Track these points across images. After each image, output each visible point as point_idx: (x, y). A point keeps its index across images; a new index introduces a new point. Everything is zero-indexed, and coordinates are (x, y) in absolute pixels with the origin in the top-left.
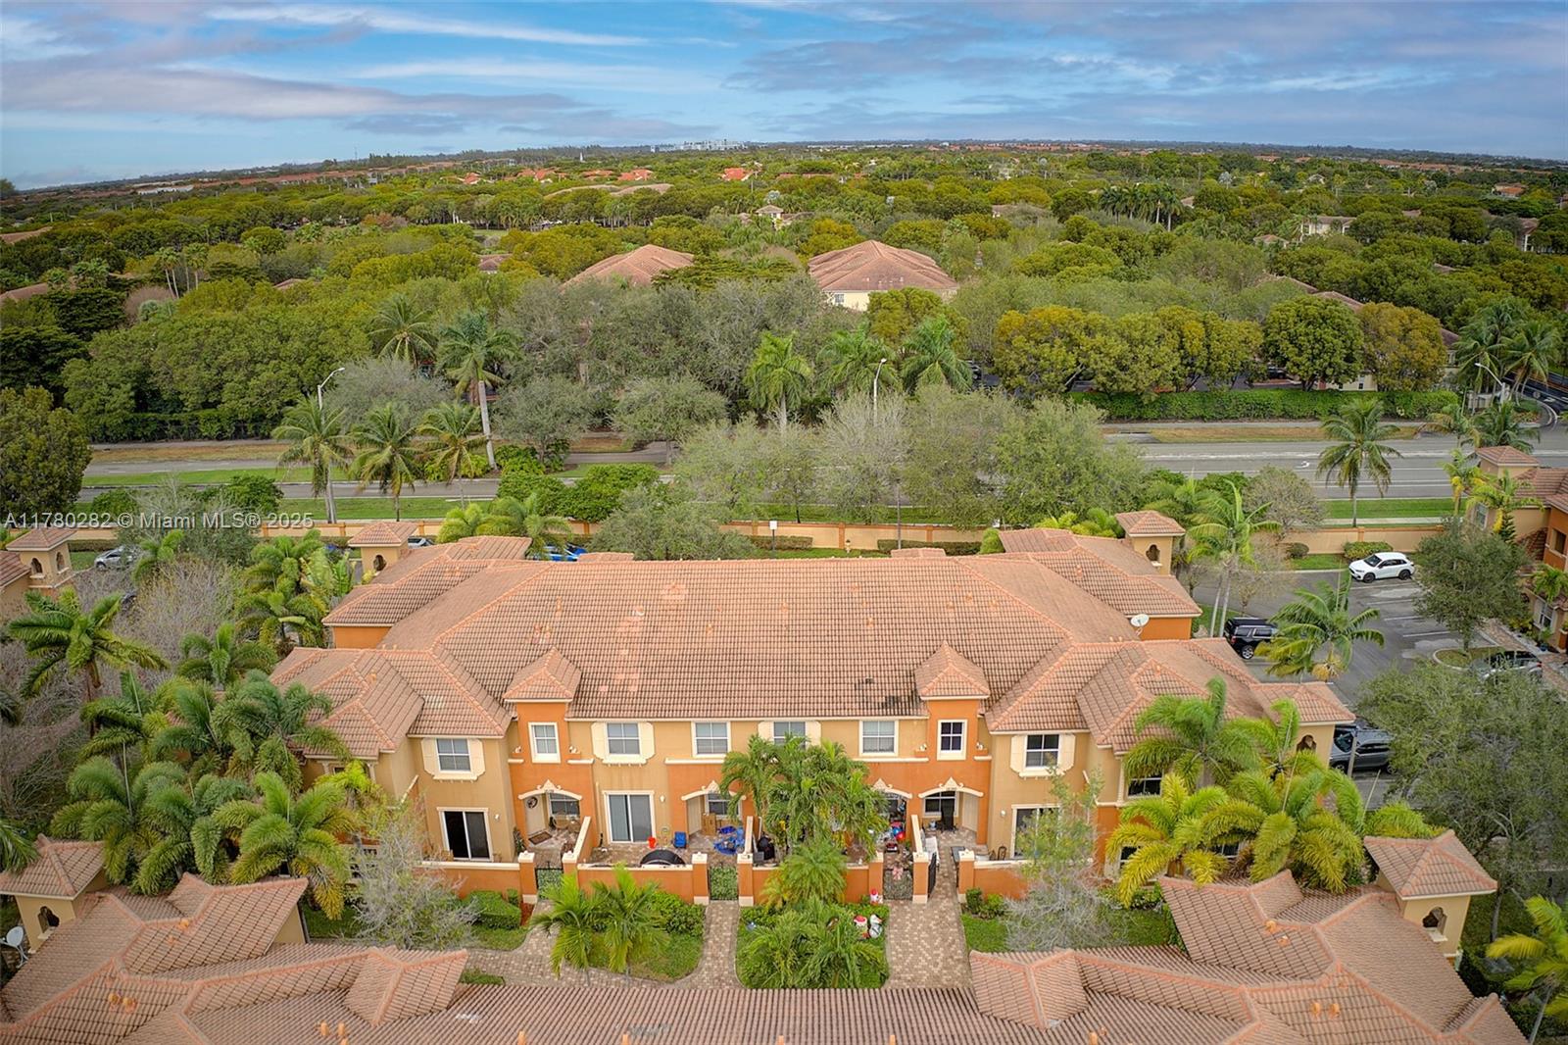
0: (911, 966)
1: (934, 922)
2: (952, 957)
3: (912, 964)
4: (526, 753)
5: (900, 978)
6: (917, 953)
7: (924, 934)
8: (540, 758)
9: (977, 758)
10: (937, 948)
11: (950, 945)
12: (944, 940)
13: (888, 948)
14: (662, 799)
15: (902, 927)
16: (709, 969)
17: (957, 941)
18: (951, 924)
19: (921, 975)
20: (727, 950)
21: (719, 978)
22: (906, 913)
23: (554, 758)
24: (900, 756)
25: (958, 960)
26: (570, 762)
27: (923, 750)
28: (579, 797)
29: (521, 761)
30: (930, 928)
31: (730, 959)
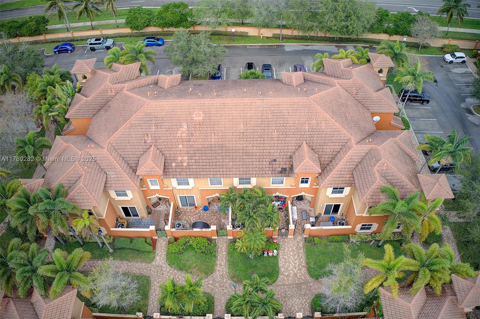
0: (287, 269)
1: (295, 247)
2: (301, 264)
3: (287, 268)
4: (148, 187)
5: (283, 275)
6: (290, 262)
7: (292, 253)
8: (152, 187)
9: (313, 187)
10: (296, 260)
11: (300, 259)
12: (298, 256)
13: (279, 259)
14: (199, 197)
15: (284, 250)
16: (219, 271)
17: (303, 256)
18: (301, 248)
19: (291, 273)
20: (225, 261)
21: (222, 275)
22: (286, 242)
23: (158, 187)
24: (285, 186)
25: (303, 266)
26: (164, 189)
27: (294, 185)
28: (169, 198)
29: (146, 189)
30: (294, 250)
31: (226, 266)
